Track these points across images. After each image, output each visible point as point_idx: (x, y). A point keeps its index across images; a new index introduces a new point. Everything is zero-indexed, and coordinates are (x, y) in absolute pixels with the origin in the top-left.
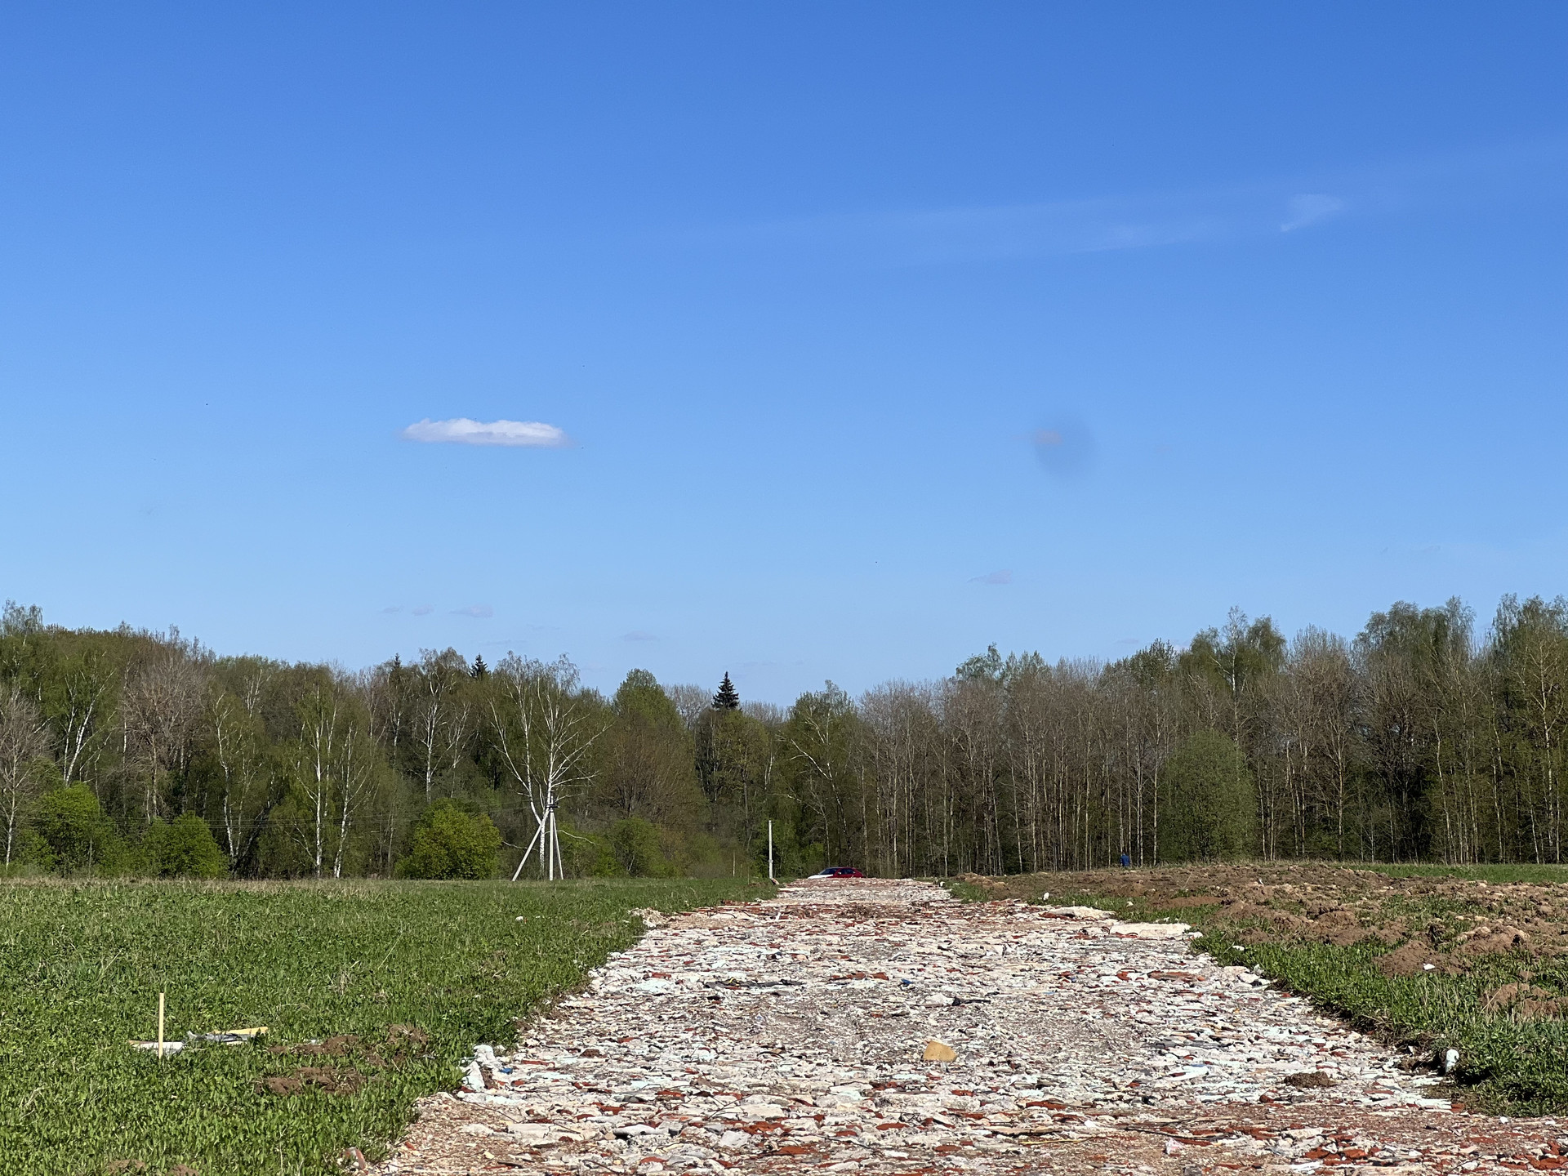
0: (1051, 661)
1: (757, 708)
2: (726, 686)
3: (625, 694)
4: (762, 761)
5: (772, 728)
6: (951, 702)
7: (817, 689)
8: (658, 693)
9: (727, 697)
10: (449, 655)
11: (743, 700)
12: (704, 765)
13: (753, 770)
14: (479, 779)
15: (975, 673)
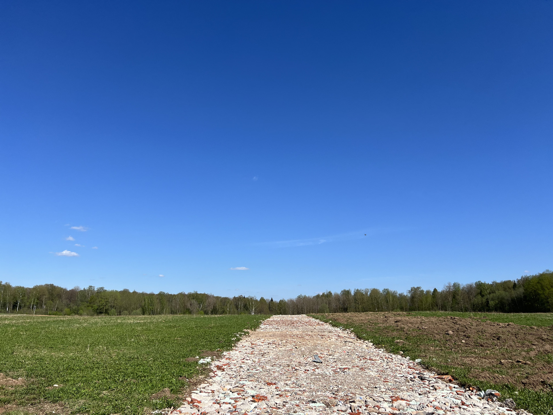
0: (307, 296)
1: (275, 301)
2: (272, 299)
3: (261, 300)
4: (276, 307)
5: (277, 303)
6: (296, 300)
7: (282, 299)
8: (264, 299)
9: (272, 300)
10: (241, 296)
11: (274, 300)
12: (269, 308)
13: (275, 308)
14: (245, 310)
15: (299, 297)
